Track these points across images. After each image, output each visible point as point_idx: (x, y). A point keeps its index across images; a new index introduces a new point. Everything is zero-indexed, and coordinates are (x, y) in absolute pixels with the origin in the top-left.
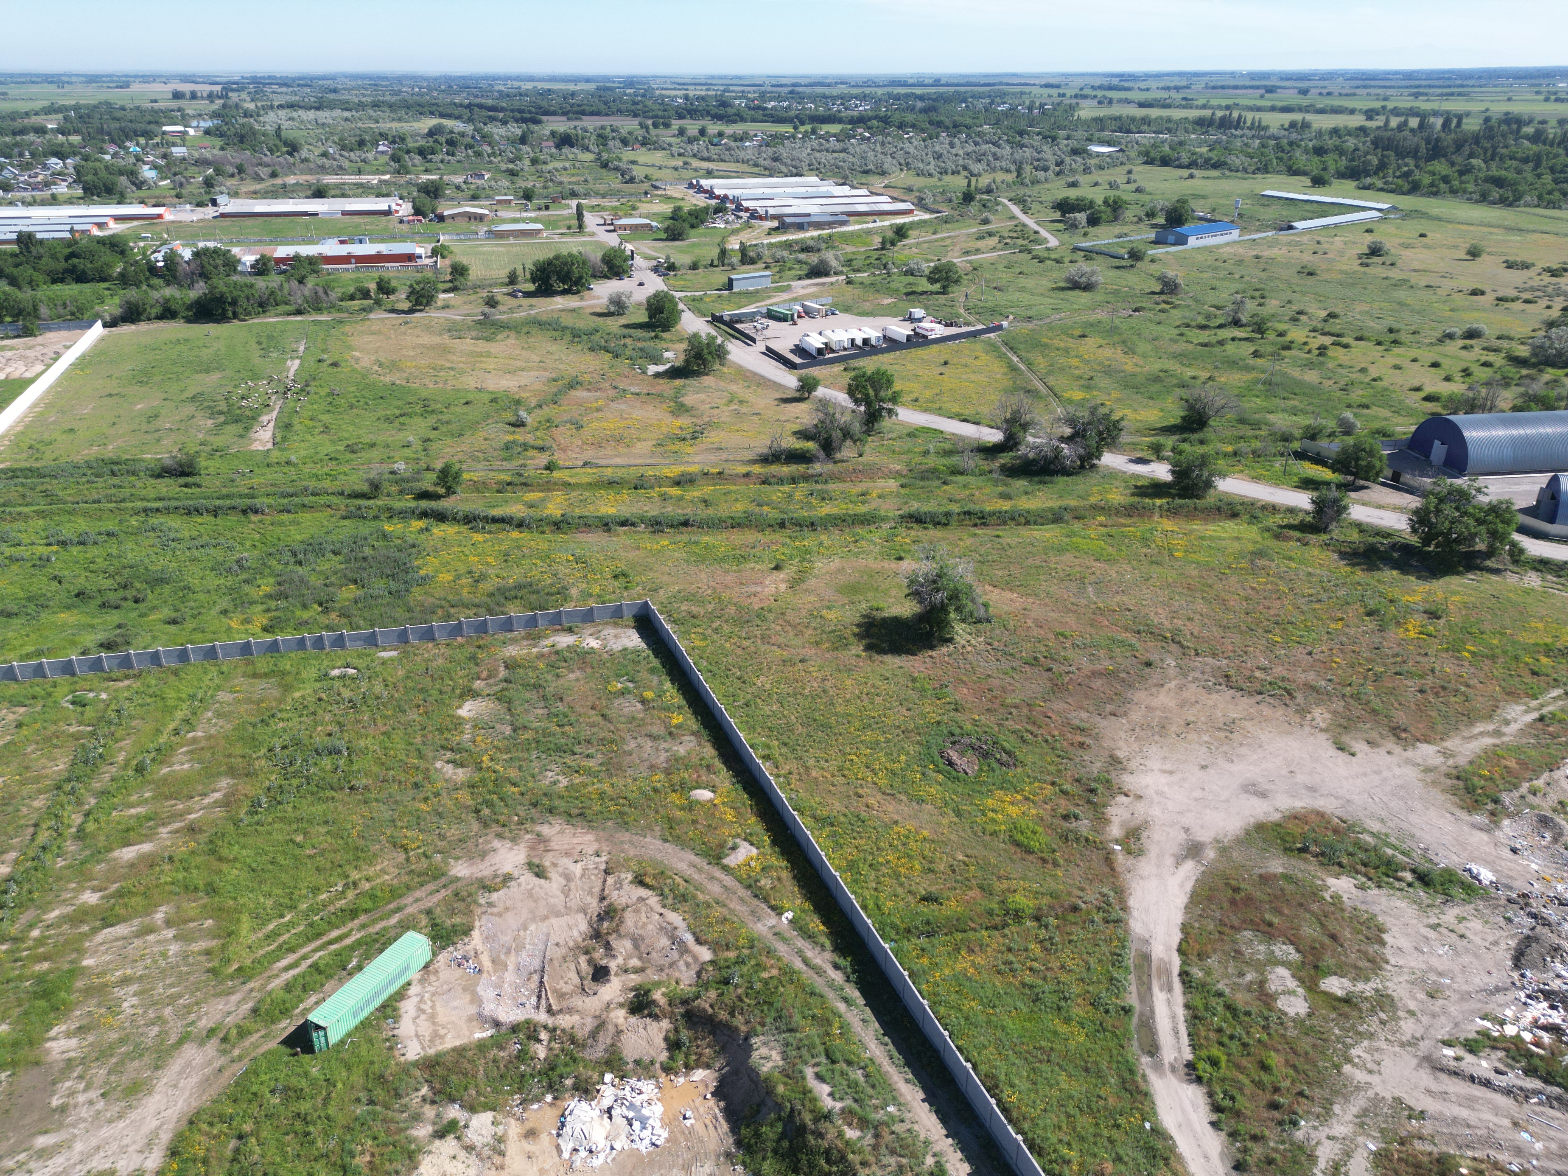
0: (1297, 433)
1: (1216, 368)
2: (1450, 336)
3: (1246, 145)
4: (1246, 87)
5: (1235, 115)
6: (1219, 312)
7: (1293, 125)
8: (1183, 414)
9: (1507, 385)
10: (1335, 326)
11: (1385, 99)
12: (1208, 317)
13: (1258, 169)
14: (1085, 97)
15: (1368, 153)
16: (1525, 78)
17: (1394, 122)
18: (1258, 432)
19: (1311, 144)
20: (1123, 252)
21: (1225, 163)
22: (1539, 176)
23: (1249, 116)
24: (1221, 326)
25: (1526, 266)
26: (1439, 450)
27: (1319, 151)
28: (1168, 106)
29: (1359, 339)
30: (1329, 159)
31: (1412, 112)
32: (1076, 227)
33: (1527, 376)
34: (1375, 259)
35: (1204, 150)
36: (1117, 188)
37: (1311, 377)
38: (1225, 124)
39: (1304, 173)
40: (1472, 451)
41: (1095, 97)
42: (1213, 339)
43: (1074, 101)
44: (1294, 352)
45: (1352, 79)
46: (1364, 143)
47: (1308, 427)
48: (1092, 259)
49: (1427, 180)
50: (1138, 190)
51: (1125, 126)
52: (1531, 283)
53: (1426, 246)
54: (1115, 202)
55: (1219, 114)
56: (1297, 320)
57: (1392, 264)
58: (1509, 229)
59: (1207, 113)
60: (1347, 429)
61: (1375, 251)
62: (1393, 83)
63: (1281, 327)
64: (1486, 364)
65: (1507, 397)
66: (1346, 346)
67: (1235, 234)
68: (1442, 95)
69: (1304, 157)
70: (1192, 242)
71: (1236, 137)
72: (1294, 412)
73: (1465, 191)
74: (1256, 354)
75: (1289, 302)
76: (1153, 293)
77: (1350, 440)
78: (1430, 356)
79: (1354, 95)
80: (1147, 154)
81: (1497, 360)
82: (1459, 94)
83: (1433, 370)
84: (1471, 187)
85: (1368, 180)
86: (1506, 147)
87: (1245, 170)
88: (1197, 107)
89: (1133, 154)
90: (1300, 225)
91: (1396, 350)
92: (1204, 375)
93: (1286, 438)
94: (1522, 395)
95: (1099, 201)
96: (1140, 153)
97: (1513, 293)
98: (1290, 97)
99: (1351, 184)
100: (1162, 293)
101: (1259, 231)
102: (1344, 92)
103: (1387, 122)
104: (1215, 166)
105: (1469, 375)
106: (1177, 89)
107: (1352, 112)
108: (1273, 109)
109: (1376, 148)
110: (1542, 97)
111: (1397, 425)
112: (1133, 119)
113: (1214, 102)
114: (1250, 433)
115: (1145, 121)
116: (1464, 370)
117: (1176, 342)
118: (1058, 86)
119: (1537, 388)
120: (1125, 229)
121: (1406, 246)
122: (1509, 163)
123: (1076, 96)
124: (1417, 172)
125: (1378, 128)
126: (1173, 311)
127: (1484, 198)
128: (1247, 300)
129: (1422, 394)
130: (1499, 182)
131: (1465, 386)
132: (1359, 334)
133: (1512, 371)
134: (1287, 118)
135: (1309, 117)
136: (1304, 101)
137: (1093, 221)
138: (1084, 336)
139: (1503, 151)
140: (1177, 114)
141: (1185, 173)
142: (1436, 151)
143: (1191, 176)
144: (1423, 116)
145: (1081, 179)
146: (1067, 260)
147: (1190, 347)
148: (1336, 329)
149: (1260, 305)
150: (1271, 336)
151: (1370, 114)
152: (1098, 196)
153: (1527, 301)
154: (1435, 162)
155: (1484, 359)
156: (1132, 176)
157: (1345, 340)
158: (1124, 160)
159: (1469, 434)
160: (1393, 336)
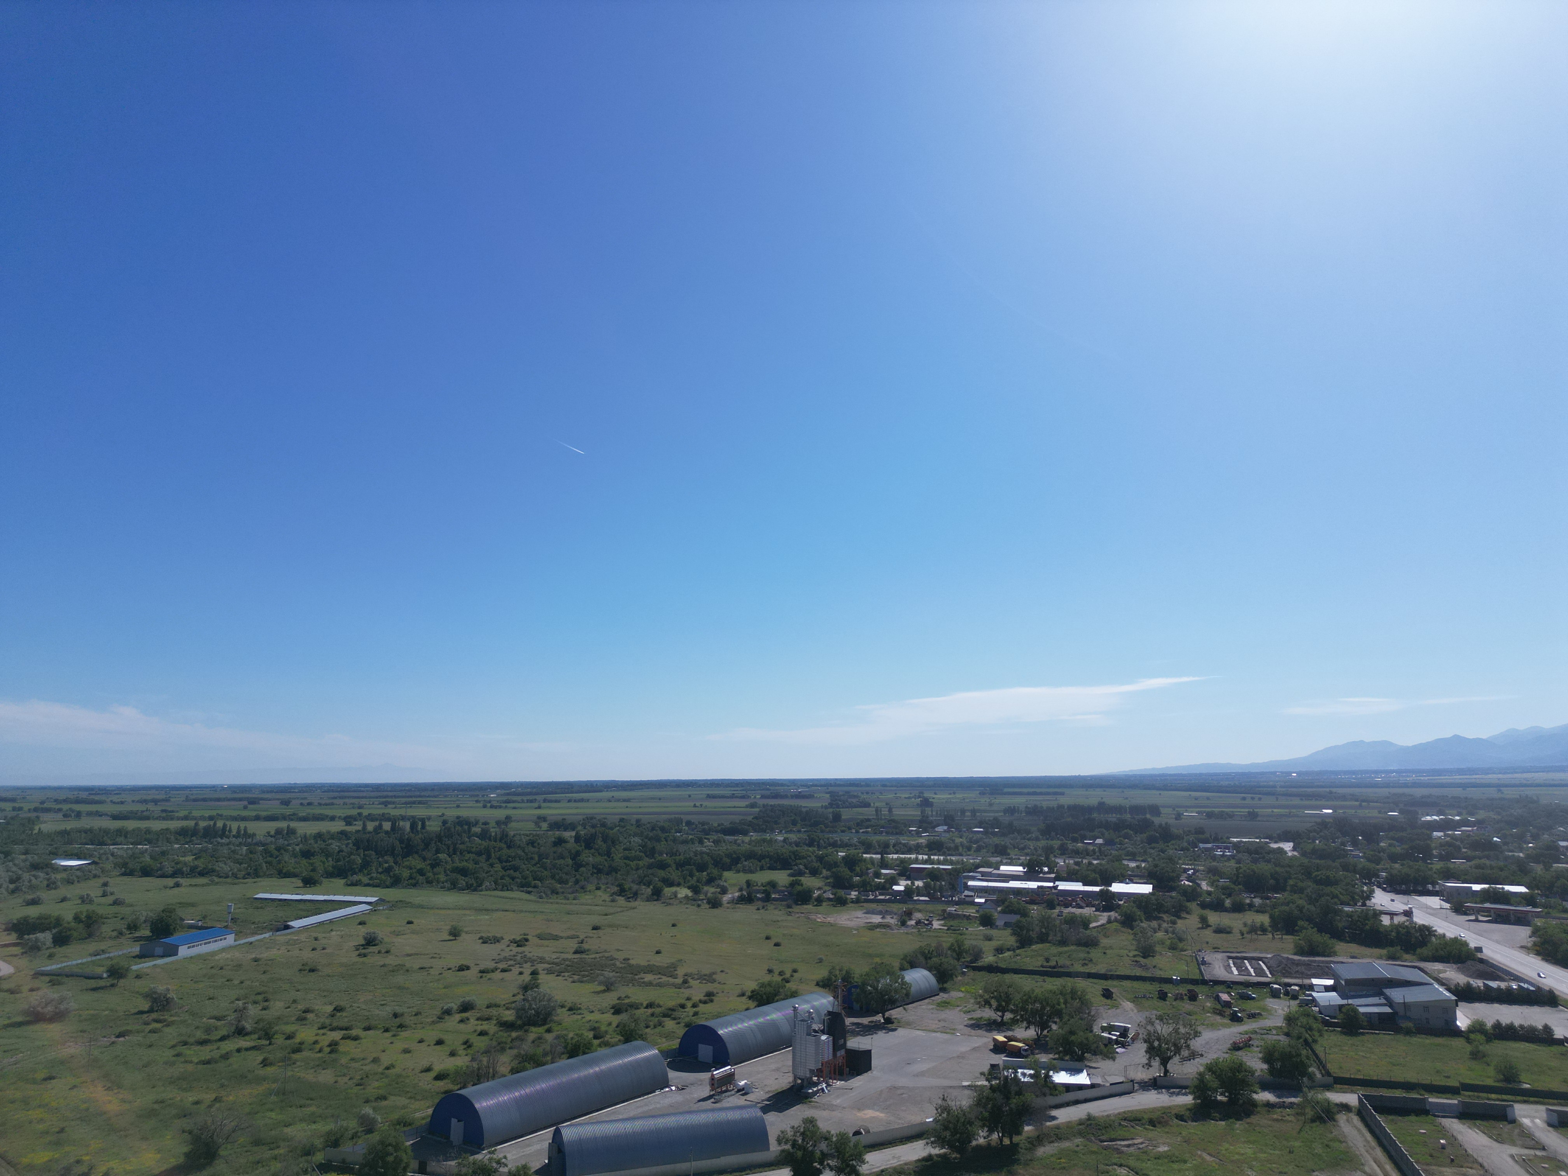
0: (318, 1142)
1: (222, 1086)
2: (448, 1012)
3: (234, 852)
4: (229, 800)
5: (220, 824)
6: (219, 1023)
7: (279, 832)
8: (186, 1149)
9: (503, 1050)
10: (343, 1019)
11: (360, 808)
12: (208, 1030)
13: (249, 874)
14: (48, 810)
15: (351, 854)
16: (466, 790)
17: (371, 826)
18: (276, 1152)
19: (297, 848)
20: (101, 970)
21: (213, 871)
22: (492, 865)
23: (234, 826)
24: (223, 1039)
25: (497, 940)
26: (456, 1128)
27: (307, 854)
28: (147, 818)
29: (368, 1029)
30: (317, 861)
31: (384, 818)
32: (39, 949)
33: (517, 1038)
34: (372, 949)
35: (189, 858)
36: (91, 902)
37: (326, 1077)
38: (209, 834)
39: (295, 875)
40: (486, 1122)
41: (60, 810)
42: (216, 1054)
43: (33, 815)
44: (305, 1054)
45: (328, 791)
46: (347, 845)
47: (329, 1133)
48: (60, 983)
49: (406, 874)
50: (116, 903)
51: (98, 838)
52: (504, 954)
53: (414, 932)
54: (89, 917)
55: (203, 824)
56: (305, 1019)
57: (387, 952)
58: (479, 910)
59: (191, 823)
60: (369, 1126)
61: (370, 941)
62: (364, 794)
63: (289, 1029)
64: (482, 1033)
65: (504, 1062)
66: (356, 1038)
67: (230, 939)
68: (406, 803)
69: (293, 860)
70: (184, 951)
71: (222, 845)
72: (313, 1119)
73: (438, 882)
74: (265, 1063)
75: (294, 1001)
76: (141, 1012)
77: (375, 1138)
78: (432, 1034)
79: (333, 804)
80: (125, 865)
81: (490, 1027)
82: (420, 803)
83: (438, 1047)
84: (442, 877)
85: (355, 878)
86: (463, 843)
87: (235, 876)
88: (178, 819)
89: (108, 866)
90: (296, 924)
91: (403, 1034)
92: (209, 1097)
93: (308, 1152)
94: (517, 1056)
95: (68, 916)
96: (116, 865)
97: (492, 965)
98: (275, 808)
99: (340, 882)
100: (151, 1011)
101: (254, 934)
102: (323, 802)
103: (364, 826)
104: (202, 874)
105: (470, 1046)
106: (155, 802)
107: (333, 819)
108: (257, 818)
109: (358, 848)
110: (481, 805)
111: (415, 1111)
112: (106, 832)
113: (196, 813)
114: (268, 1154)
115: (120, 832)
116: (465, 1043)
117: (172, 1064)
118: (13, 800)
119: (527, 1047)
120: (103, 946)
121: (398, 934)
122: (467, 856)
123: (36, 810)
124: (396, 868)
125: (358, 831)
126: (167, 1030)
127: (454, 886)
128: (250, 1006)
129: (432, 1074)
130: (463, 872)
131: (468, 1058)
132: (366, 1024)
133: (504, 1035)
134: (272, 826)
135: (293, 824)
136: (287, 811)
137: (61, 940)
138: (51, 1078)
139: (462, 847)
140: (157, 826)
141: (170, 882)
142: (409, 849)
143: (177, 885)
144: (394, 821)
145: (44, 895)
146: (25, 989)
147: (190, 1067)
148: (343, 1023)
149: (264, 1009)
150: (279, 1040)
151: (348, 820)
152: (67, 913)
153: (504, 971)
154: (410, 858)
155: (479, 1028)
156: (109, 889)
157: (354, 1032)
158: (98, 872)
159: (481, 1105)
160: (398, 1021)
